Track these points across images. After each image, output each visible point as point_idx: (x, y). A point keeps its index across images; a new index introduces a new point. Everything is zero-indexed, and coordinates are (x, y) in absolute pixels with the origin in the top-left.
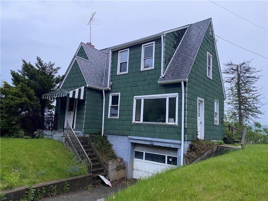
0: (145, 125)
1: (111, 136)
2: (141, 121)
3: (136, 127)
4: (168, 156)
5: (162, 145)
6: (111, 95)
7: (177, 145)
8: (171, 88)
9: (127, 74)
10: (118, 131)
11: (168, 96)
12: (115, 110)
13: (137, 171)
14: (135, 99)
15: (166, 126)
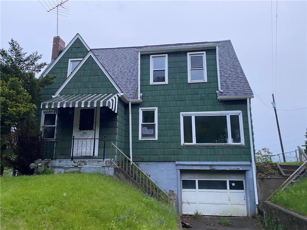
0: (201, 147)
1: (146, 163)
2: (194, 142)
3: (187, 150)
4: (230, 181)
5: (227, 168)
6: (141, 110)
7: (246, 167)
8: (232, 105)
9: (167, 84)
10: (157, 156)
11: (228, 114)
12: (148, 129)
13: (188, 204)
14: (182, 115)
15: (229, 146)
